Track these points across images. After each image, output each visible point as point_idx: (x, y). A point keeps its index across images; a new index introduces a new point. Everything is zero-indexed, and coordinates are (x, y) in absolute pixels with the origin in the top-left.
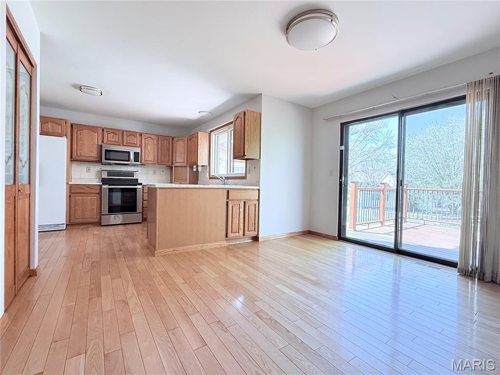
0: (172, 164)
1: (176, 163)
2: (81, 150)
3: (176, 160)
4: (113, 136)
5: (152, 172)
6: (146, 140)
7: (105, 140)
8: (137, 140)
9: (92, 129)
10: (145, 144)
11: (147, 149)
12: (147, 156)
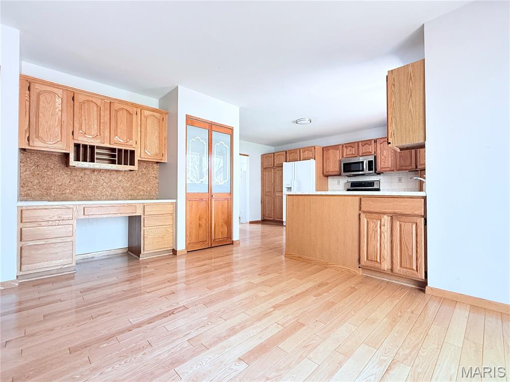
0: (416, 167)
1: (420, 165)
2: (328, 167)
3: (420, 163)
4: (350, 150)
5: (397, 180)
6: (382, 145)
7: (345, 154)
8: (371, 148)
9: (335, 147)
10: (381, 149)
11: (383, 155)
12: (383, 163)
